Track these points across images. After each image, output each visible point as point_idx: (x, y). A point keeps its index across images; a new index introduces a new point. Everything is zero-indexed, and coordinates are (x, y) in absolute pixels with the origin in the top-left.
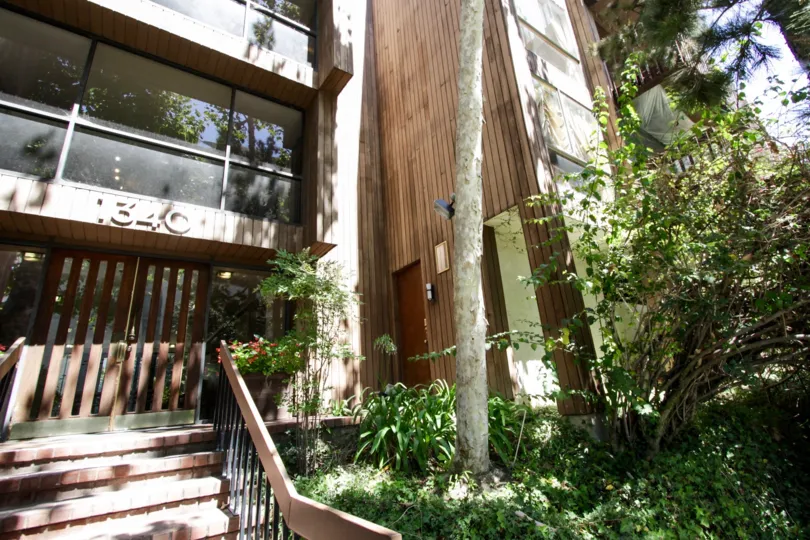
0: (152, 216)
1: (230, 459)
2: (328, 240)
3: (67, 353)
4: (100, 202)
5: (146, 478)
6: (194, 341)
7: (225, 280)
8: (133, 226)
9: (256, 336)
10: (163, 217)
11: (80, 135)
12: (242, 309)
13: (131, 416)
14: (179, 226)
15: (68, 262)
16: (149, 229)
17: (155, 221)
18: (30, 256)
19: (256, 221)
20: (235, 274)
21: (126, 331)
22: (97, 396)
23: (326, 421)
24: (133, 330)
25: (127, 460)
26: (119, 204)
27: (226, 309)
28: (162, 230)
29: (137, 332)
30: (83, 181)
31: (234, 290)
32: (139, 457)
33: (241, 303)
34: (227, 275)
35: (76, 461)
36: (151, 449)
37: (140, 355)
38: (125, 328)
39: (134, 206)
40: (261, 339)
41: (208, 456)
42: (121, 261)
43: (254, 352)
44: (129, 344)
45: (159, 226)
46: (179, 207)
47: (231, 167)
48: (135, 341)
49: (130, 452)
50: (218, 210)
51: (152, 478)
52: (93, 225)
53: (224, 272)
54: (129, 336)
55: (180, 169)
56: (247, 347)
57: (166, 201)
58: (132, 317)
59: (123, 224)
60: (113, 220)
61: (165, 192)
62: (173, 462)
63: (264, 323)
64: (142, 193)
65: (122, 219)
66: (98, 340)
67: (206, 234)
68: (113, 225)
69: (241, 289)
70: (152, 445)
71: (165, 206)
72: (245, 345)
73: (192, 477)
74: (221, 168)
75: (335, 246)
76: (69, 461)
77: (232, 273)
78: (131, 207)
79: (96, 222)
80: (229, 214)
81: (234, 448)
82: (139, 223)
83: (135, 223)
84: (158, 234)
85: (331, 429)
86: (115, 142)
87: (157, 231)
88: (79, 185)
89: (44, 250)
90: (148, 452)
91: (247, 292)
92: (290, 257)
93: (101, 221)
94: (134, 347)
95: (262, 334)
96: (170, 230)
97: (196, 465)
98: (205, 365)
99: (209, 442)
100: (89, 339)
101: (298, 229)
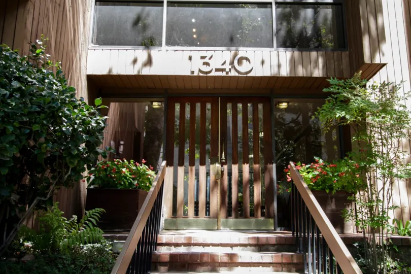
0: (225, 63)
1: (310, 261)
2: (377, 60)
3: (186, 173)
4: (190, 58)
5: (250, 266)
6: (266, 163)
7: (282, 110)
8: (213, 74)
9: (316, 158)
10: (232, 63)
11: (171, 8)
12: (298, 134)
13: (232, 220)
14: (244, 68)
15: (177, 107)
16: (224, 74)
17: (227, 67)
18: (156, 105)
19: (304, 53)
20: (290, 104)
21: (219, 155)
22: (208, 204)
23: (392, 239)
24: (223, 154)
25: (236, 250)
26: (203, 58)
27: (284, 136)
28: (233, 73)
29: (226, 156)
30: (178, 45)
31: (288, 117)
32: (243, 250)
33: (296, 128)
34: (284, 105)
35: (205, 247)
36: (250, 245)
37: (230, 174)
38: (218, 154)
39: (211, 57)
40: (321, 161)
41: (292, 255)
42: (209, 102)
43: (316, 173)
44: (222, 166)
45: (230, 70)
46: (243, 52)
47: (277, 7)
48: (225, 163)
49: (236, 245)
50: (272, 49)
51: (254, 266)
52: (189, 76)
53: (282, 102)
54: (221, 160)
55: (239, 19)
56: (309, 167)
57: (233, 48)
58: (221, 145)
59: (207, 73)
60: (200, 71)
61: (231, 41)
62: (268, 257)
63: (320, 146)
64: (215, 46)
65: (205, 69)
66: (203, 163)
67: (265, 71)
68: (201, 74)
69: (295, 116)
70: (251, 242)
71: (233, 53)
72: (307, 166)
73: (282, 271)
74: (269, 9)
75: (384, 65)
76: (201, 247)
77: (288, 102)
78: (210, 59)
79: (189, 74)
80: (281, 50)
81: (312, 252)
82: (217, 70)
83: (214, 70)
84: (230, 77)
85: (398, 247)
86: (193, 8)
87: (230, 74)
88: (176, 48)
89: (163, 99)
90: (248, 247)
91: (300, 119)
92: (341, 82)
93: (193, 72)
94: (226, 167)
95: (320, 157)
96: (239, 72)
97: (284, 261)
98: (278, 183)
99: (291, 245)
100: (197, 163)
101: (343, 54)
